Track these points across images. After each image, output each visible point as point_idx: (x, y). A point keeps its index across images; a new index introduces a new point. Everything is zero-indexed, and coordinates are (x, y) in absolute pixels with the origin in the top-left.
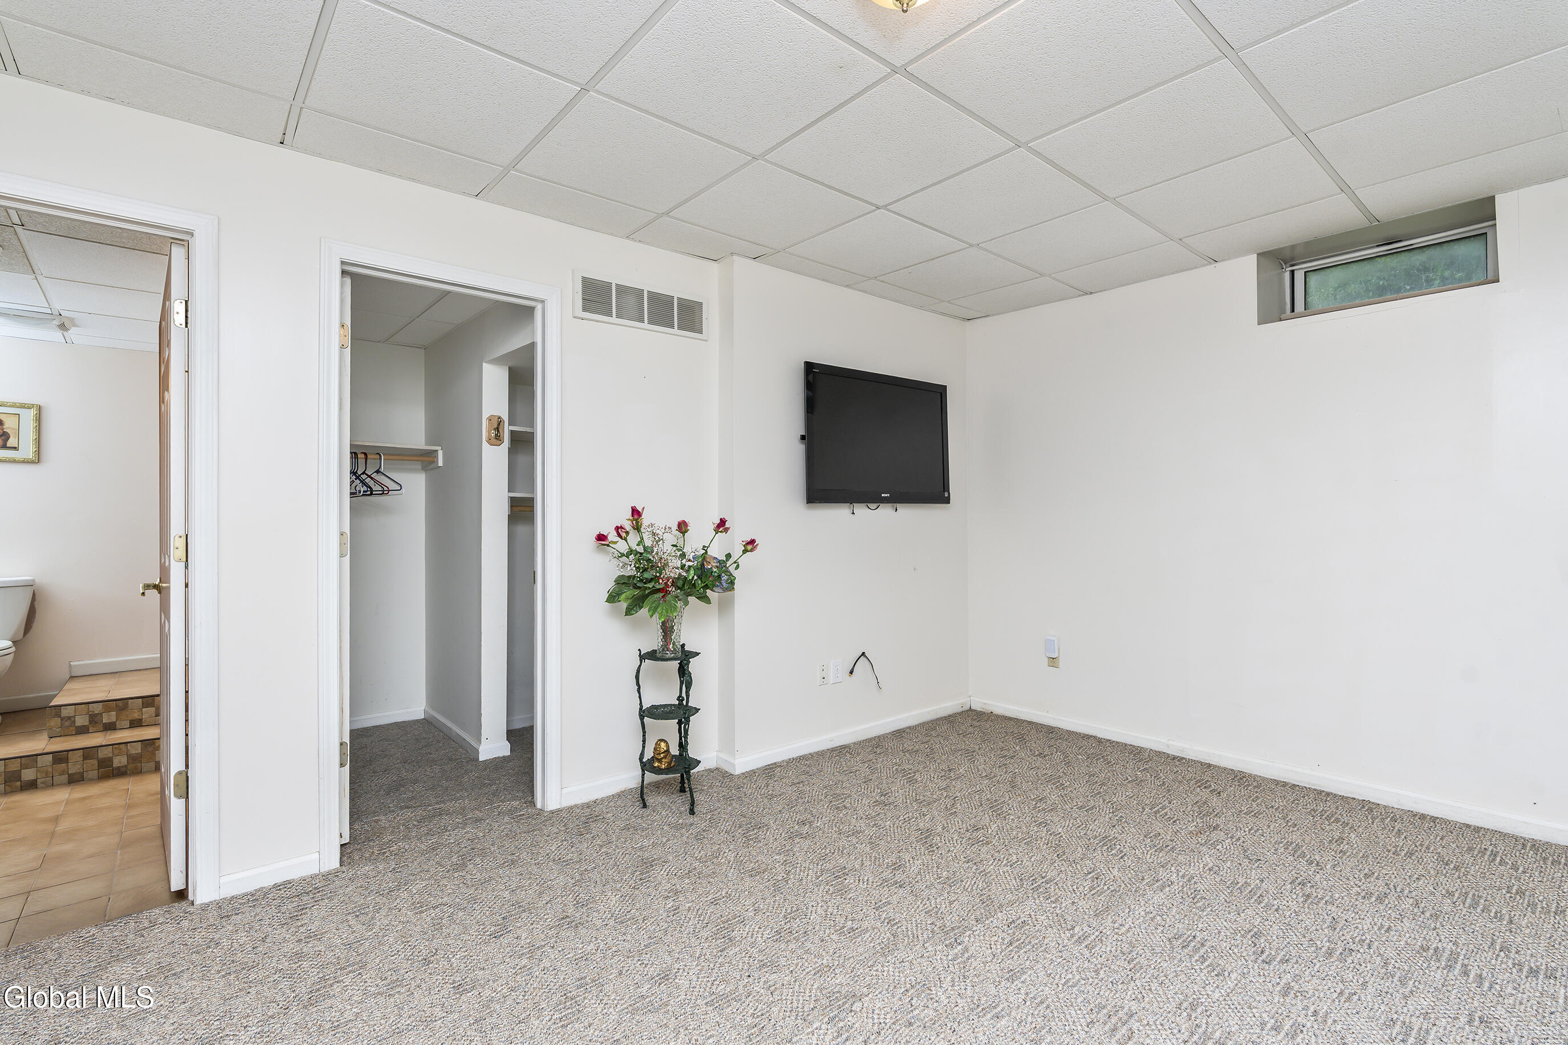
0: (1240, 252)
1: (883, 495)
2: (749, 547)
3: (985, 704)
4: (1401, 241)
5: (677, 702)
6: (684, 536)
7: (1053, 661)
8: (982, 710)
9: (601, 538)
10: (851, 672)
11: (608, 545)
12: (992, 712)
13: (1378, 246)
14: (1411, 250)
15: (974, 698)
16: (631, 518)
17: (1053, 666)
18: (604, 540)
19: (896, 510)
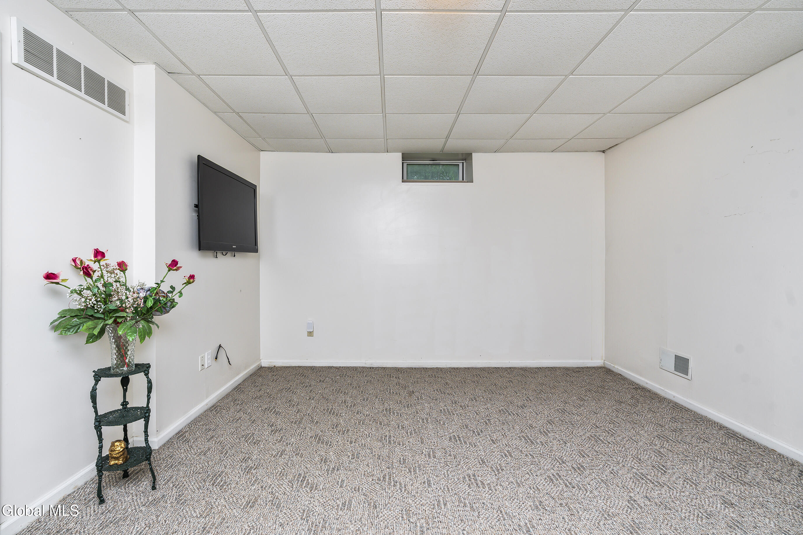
0: (395, 151)
1: (233, 247)
2: (192, 280)
3: (270, 362)
4: (436, 161)
5: (121, 407)
6: (124, 273)
7: (310, 334)
8: (269, 366)
9: (50, 277)
10: (216, 358)
11: (58, 283)
12: (275, 366)
13: (430, 161)
14: (439, 165)
15: (264, 361)
16: (93, 259)
17: (310, 336)
18: (55, 279)
19: (234, 256)
